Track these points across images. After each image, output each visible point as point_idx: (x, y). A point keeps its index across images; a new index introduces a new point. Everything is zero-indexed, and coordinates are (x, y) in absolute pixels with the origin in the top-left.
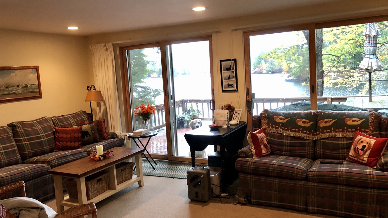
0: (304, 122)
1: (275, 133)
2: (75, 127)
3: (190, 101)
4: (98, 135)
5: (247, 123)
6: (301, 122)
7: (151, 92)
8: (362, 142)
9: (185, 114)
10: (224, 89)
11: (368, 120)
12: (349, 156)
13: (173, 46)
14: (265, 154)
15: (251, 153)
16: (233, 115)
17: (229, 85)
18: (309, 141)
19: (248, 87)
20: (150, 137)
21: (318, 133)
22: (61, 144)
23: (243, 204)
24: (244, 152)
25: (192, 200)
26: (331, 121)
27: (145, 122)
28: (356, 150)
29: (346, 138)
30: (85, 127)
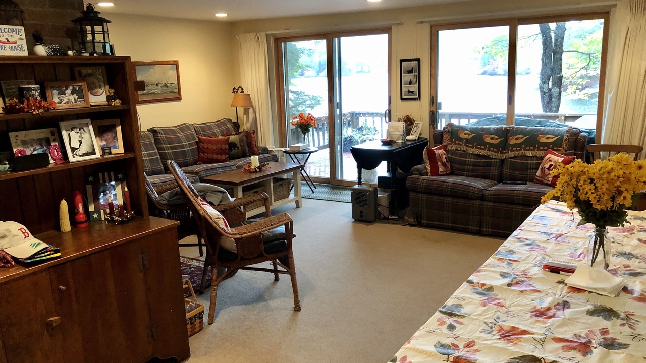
0: (492, 139)
1: (457, 150)
2: (219, 137)
3: (364, 115)
4: (247, 148)
5: (429, 139)
6: (489, 138)
7: (307, 101)
8: (550, 161)
9: (355, 132)
10: (403, 97)
11: (563, 137)
12: (536, 177)
13: (343, 39)
14: (442, 173)
15: (426, 171)
16: (411, 129)
17: (409, 92)
18: (496, 160)
19: (432, 95)
20: (310, 153)
21: (506, 151)
22: (206, 156)
23: (411, 225)
24: (418, 170)
25: (355, 220)
26: (523, 137)
27: (303, 135)
28: (543, 170)
29: (536, 157)
30: (233, 138)
